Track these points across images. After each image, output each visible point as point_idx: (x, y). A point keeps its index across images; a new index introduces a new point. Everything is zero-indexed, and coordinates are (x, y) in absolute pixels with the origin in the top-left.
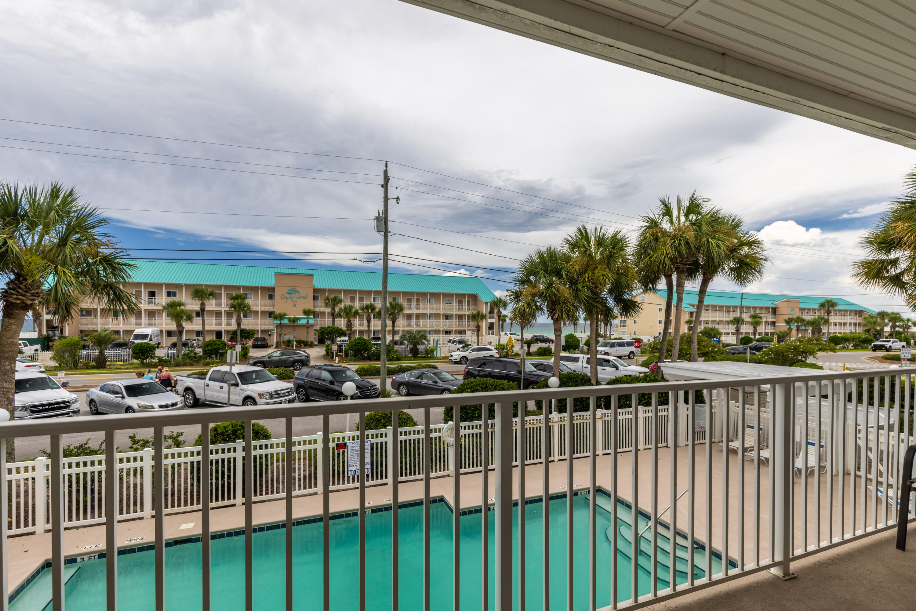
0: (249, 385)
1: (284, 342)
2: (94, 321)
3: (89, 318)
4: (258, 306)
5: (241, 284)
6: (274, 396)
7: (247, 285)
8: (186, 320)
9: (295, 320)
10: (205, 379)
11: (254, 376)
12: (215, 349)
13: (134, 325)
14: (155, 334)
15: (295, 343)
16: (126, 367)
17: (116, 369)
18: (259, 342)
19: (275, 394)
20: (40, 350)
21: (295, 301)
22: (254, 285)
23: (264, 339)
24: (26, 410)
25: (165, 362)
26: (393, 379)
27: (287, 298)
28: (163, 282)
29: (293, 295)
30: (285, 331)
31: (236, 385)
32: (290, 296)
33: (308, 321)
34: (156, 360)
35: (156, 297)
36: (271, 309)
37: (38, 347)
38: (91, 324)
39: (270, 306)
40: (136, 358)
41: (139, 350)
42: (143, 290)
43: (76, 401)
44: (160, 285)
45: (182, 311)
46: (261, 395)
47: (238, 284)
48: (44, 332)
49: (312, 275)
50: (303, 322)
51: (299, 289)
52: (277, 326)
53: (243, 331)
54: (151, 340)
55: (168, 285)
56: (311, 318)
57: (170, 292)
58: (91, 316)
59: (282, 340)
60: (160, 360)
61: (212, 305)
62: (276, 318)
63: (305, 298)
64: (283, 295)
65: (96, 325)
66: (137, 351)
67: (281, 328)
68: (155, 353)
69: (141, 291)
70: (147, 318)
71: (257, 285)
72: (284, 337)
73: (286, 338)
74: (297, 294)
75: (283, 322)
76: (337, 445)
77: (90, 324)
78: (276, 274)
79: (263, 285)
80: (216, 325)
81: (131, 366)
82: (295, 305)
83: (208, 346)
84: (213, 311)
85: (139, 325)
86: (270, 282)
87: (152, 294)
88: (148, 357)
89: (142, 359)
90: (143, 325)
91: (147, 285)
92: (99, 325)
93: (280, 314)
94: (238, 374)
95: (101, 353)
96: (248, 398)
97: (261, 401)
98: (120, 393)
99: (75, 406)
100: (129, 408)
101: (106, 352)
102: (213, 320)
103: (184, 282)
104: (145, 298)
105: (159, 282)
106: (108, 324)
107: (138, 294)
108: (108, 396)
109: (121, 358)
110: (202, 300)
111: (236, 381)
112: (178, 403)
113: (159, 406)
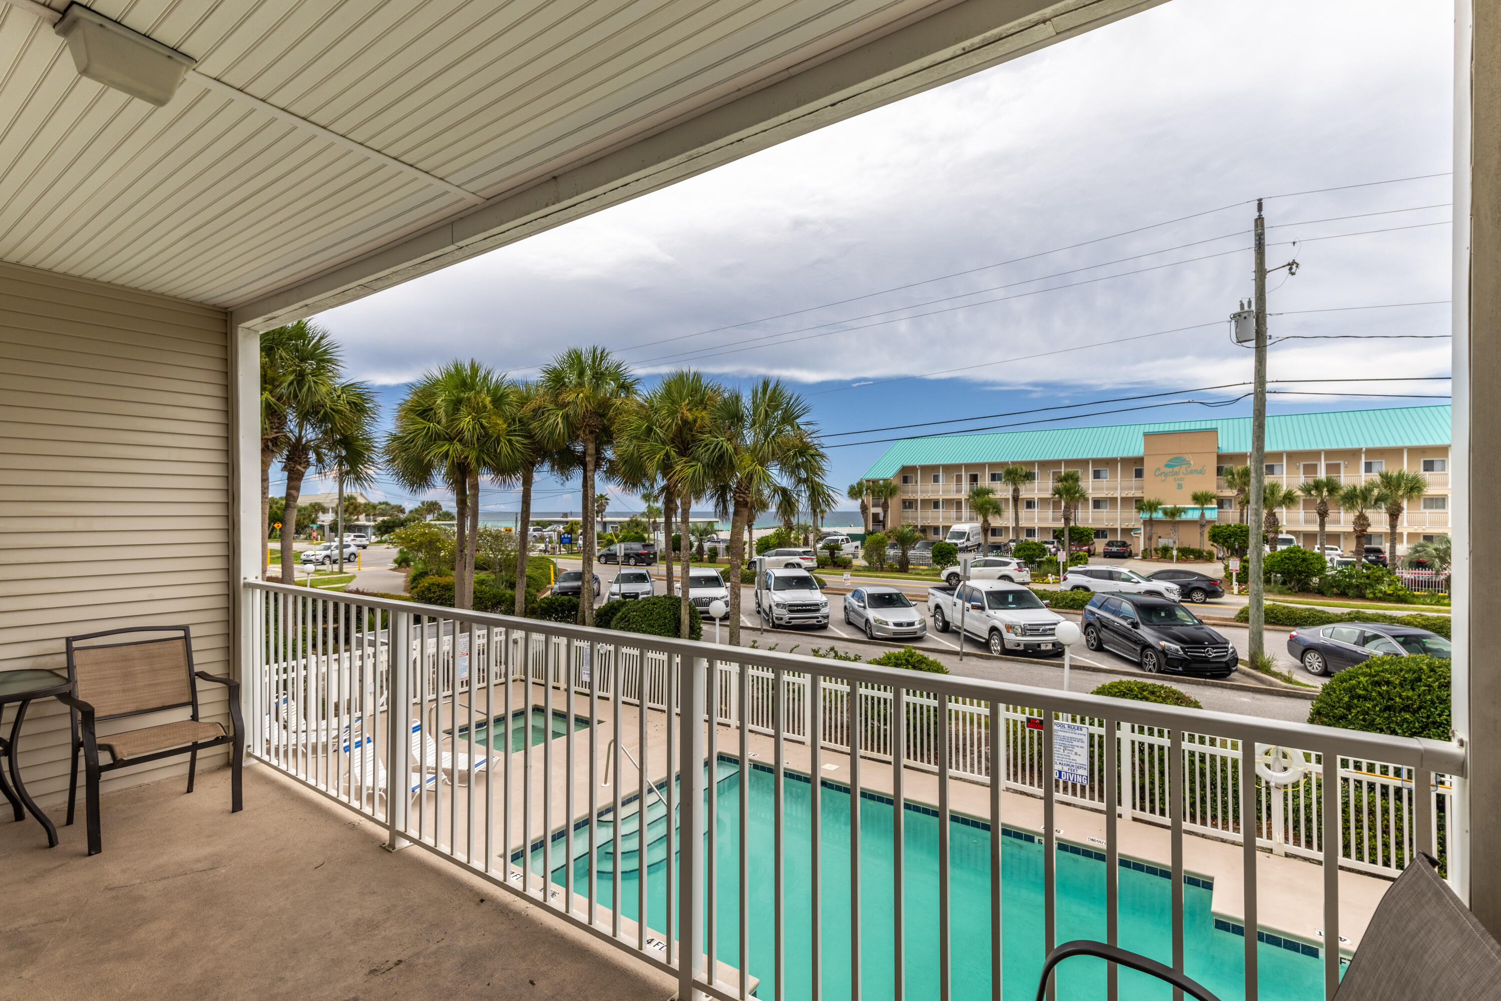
0: (997, 611)
1: (1156, 550)
2: (914, 514)
3: (910, 510)
4: (1116, 489)
5: (1089, 456)
6: (1029, 633)
7: (1099, 456)
8: (994, 514)
9: (1174, 513)
10: (953, 595)
11: (1010, 599)
12: (1029, 555)
13: (954, 519)
14: (972, 533)
15: (1175, 553)
16: (927, 572)
17: (917, 574)
18: (1114, 549)
19: (1031, 630)
20: (859, 547)
21: (1181, 479)
22: (1110, 456)
23: (1124, 544)
24: (786, 609)
26: (1291, 637)
27: (1166, 475)
28: (985, 461)
29: (1176, 469)
30: (1158, 530)
31: (982, 609)
32: (1171, 470)
33: (1203, 515)
35: (979, 483)
36: (1138, 494)
37: (858, 543)
38: (912, 519)
39: (1137, 488)
40: (936, 562)
41: (938, 552)
42: (963, 473)
43: (826, 604)
44: (981, 466)
45: (989, 502)
46: (1009, 627)
47: (1084, 457)
48: (871, 528)
49: (1215, 431)
50: (1194, 515)
51: (1188, 457)
52: (1145, 523)
53: (1071, 530)
54: (968, 540)
55: (992, 465)
56: (1213, 509)
57: (995, 474)
58: (912, 508)
59: (1153, 547)
61: (1046, 490)
62: (1142, 509)
63: (1201, 472)
64: (1158, 469)
65: (916, 519)
67: (1151, 525)
68: (956, 557)
69: (962, 475)
70: (968, 511)
71: (1115, 456)
72: (1157, 542)
73: (1162, 542)
74: (1184, 466)
75: (1155, 515)
76: (1029, 720)
78: (1146, 435)
79: (1125, 455)
81: (931, 572)
82: (1180, 487)
83: (1019, 550)
85: (959, 519)
86: (1136, 448)
87: (974, 478)
89: (942, 564)
90: (963, 520)
91: (968, 466)
92: (919, 520)
93: (1149, 502)
94: (988, 593)
95: (904, 554)
96: (993, 629)
97: (1009, 637)
98: (863, 601)
99: (824, 611)
100: (867, 621)
101: (911, 553)
102: (1050, 513)
103: (1011, 460)
104: (966, 485)
105: (981, 461)
106: (927, 518)
107: (959, 479)
108: (855, 603)
109: (926, 561)
110: (1015, 484)
111: (982, 602)
112: (916, 623)
113: (894, 623)
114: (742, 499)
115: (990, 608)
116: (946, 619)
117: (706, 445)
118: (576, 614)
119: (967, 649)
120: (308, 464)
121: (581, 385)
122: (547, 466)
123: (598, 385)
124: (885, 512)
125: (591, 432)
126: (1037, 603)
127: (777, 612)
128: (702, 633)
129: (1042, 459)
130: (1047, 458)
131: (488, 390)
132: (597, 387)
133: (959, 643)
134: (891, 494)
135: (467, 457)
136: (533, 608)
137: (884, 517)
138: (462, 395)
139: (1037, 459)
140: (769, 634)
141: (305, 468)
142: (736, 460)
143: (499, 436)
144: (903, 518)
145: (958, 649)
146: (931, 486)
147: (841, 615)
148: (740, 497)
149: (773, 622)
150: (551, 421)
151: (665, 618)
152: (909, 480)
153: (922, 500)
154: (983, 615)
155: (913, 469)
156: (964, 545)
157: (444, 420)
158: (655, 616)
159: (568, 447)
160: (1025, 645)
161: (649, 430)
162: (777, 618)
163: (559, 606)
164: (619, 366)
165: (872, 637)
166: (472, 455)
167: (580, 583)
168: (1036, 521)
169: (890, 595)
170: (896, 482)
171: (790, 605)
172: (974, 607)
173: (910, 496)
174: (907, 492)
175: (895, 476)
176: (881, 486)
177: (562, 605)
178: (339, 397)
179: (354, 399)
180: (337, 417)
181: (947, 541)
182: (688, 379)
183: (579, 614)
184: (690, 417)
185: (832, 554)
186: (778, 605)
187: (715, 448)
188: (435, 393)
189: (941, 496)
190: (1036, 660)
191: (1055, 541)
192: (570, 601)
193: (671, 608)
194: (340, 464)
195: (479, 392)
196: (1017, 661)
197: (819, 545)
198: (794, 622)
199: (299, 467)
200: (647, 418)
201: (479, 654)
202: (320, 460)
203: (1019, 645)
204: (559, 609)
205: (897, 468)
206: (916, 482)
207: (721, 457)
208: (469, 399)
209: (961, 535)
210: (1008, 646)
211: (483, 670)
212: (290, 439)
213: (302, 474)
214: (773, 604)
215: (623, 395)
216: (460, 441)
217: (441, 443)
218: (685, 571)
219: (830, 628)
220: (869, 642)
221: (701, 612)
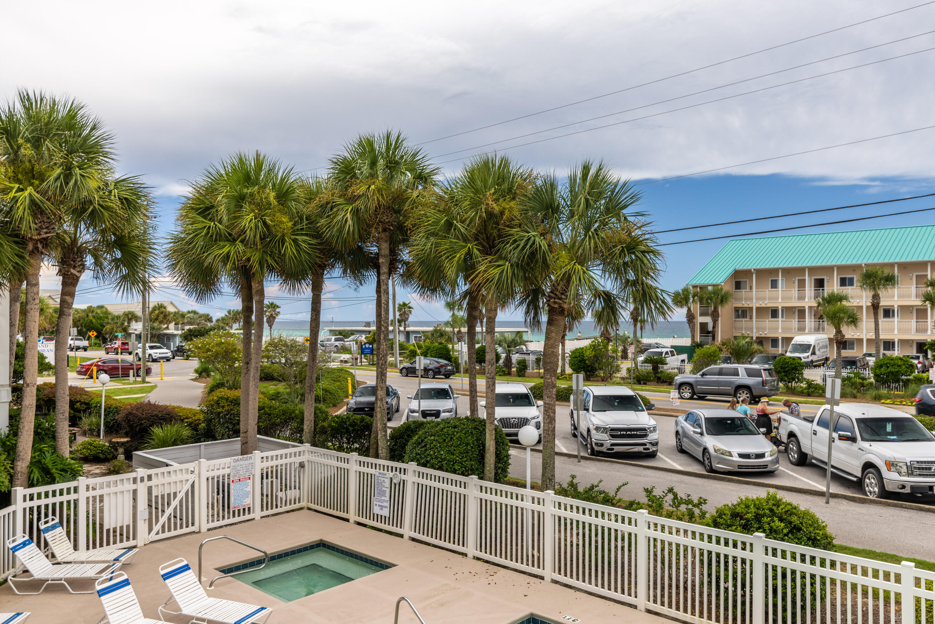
0: (872, 443)
2: (749, 324)
3: (744, 320)
6: (917, 471)
8: (848, 323)
10: (812, 421)
11: (889, 428)
12: (892, 373)
13: (796, 330)
14: (821, 345)
19: (919, 469)
20: (686, 361)
24: (606, 433)
25: (816, 389)
28: (833, 263)
31: (853, 439)
34: (804, 385)
35: (825, 288)
37: (684, 356)
38: (746, 329)
40: (779, 379)
41: (781, 368)
42: (807, 278)
43: (655, 428)
44: (829, 269)
45: (844, 310)
46: (891, 465)
48: (698, 339)
54: (814, 353)
55: (841, 268)
57: (845, 278)
58: (746, 317)
60: (810, 384)
61: (910, 296)
65: (751, 329)
66: (779, 369)
68: (802, 374)
69: (805, 280)
70: (813, 320)
80: (917, 331)
83: (881, 366)
84: (912, 306)
85: (801, 330)
87: (820, 284)
88: (794, 379)
89: (785, 381)
90: (807, 331)
91: (813, 270)
92: (755, 330)
94: (859, 421)
96: (868, 466)
97: (890, 476)
98: (700, 426)
99: (653, 437)
100: (705, 450)
102: (913, 323)
103: (865, 261)
104: (809, 290)
105: (829, 264)
106: (764, 329)
107: (802, 284)
108: (689, 428)
110: (874, 289)
111: (853, 432)
112: (766, 454)
113: (739, 454)
114: (556, 306)
115: (863, 439)
116: (804, 450)
117: (515, 241)
118: (370, 435)
119: (835, 489)
120: (83, 268)
121: (373, 176)
122: (337, 271)
123: (392, 177)
124: (715, 321)
125: (384, 230)
126: (924, 434)
127: (596, 436)
128: (510, 461)
129: (903, 260)
130: (909, 260)
131: (274, 185)
132: (389, 179)
133: (825, 483)
134: (722, 301)
135: (248, 260)
136: (323, 428)
137: (714, 327)
138: (245, 191)
139: (897, 260)
140: (588, 462)
141: (80, 272)
142: (550, 258)
143: (283, 236)
144: (735, 328)
145: (824, 489)
146: (768, 292)
147: (673, 441)
148: (555, 303)
149: (592, 449)
150: (340, 217)
151: (467, 444)
152: (742, 285)
153: (757, 308)
154: (854, 447)
155: (747, 273)
156: (809, 360)
157: (225, 218)
158: (456, 442)
159: (360, 248)
160: (912, 487)
161: (449, 225)
162: (597, 444)
163: (350, 425)
164: (415, 155)
165: (712, 470)
166: (255, 257)
167: (373, 399)
168: (896, 332)
169: (732, 419)
170: (728, 288)
171: (612, 430)
172: (841, 438)
173: (744, 304)
174: (741, 299)
175: (726, 282)
176: (710, 293)
177: (353, 424)
178: (110, 192)
179: (125, 194)
180: (106, 214)
181: (788, 354)
182: (494, 165)
183: (373, 436)
184: (496, 208)
185: (655, 368)
186: (597, 429)
187: (526, 245)
188: (217, 189)
189: (780, 304)
190: (927, 506)
191: (921, 355)
192: (362, 420)
193: (474, 432)
194: (117, 267)
195: (264, 187)
196: (901, 507)
197: (641, 358)
198: (617, 449)
199: (72, 271)
200: (446, 211)
201: (262, 478)
202: (98, 263)
203: (904, 487)
204: (351, 429)
205: (729, 271)
206: (751, 288)
207: (533, 255)
208: (252, 195)
209: (805, 348)
210: (889, 487)
211: (267, 496)
213: (77, 279)
214: (592, 428)
215: (420, 187)
216: (242, 241)
217: (222, 243)
218: (491, 386)
219: (659, 456)
220: (708, 475)
221: (508, 435)
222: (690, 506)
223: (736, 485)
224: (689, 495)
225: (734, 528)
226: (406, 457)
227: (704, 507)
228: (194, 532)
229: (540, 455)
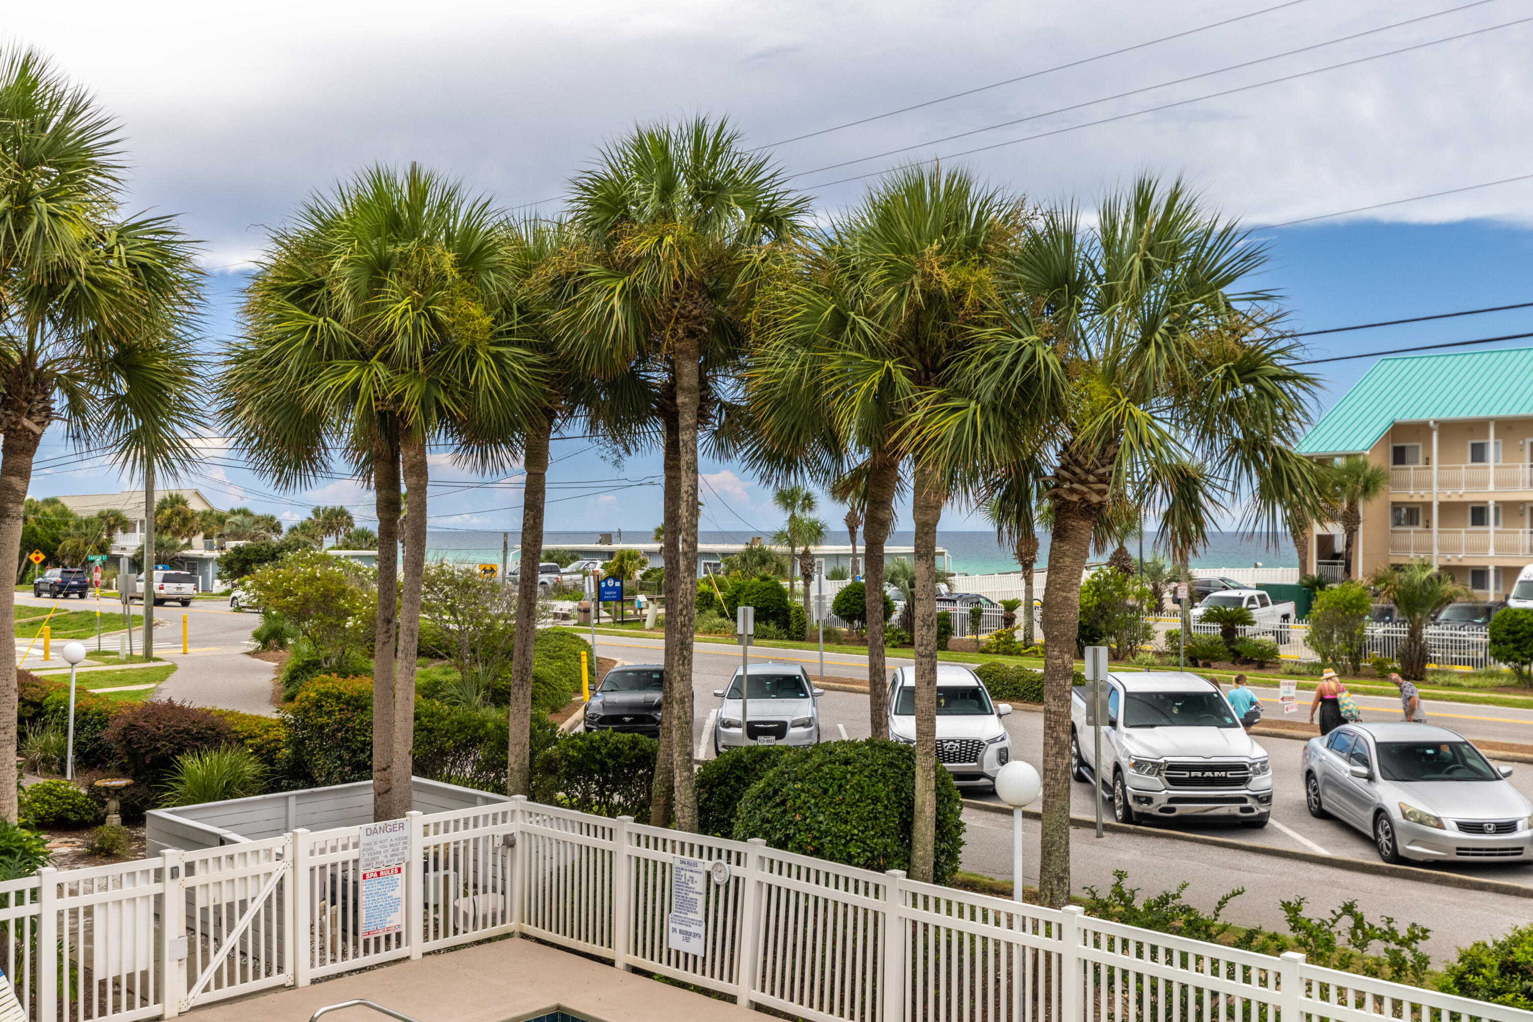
2: (1422, 539)
3: (1412, 529)
13: (1527, 552)
16: (1473, 681)
17: (1449, 685)
20: (1293, 616)
24: (1159, 774)
37: (1289, 607)
38: (1417, 548)
40: (1498, 656)
41: (1508, 632)
43: (1264, 769)
48: (1314, 570)
58: (1417, 524)
65: (1429, 549)
66: (1503, 635)
77: (1415, 548)
81: (1489, 682)
89: (1516, 661)
92: (1436, 552)
95: (1415, 634)
98: (1366, 762)
99: (1260, 783)
100: (1380, 813)
101: (1430, 632)
106: (1457, 548)
108: (1342, 767)
109: (1471, 654)
112: (1520, 824)
113: (1458, 824)
114: (1075, 498)
117: (989, 357)
118: (650, 779)
120: (48, 415)
121: (666, 215)
122: (578, 425)
123: (708, 218)
124: (1351, 532)
125: (691, 334)
127: (1135, 781)
128: (963, 837)
131: (449, 237)
132: (703, 222)
134: (1366, 489)
135: (399, 398)
136: (549, 760)
137: (1348, 545)
138: (390, 249)
140: (1118, 837)
141: (41, 424)
142: (1069, 392)
143: (472, 349)
144: (1394, 547)
146: (1465, 469)
147: (1298, 792)
148: (1072, 491)
149: (1127, 808)
150: (596, 306)
151: (876, 800)
152: (1408, 455)
153: (1442, 505)
155: (1420, 430)
157: (348, 310)
158: (850, 795)
159: (633, 375)
161: (840, 321)
162: (1137, 798)
163: (610, 755)
164: (756, 170)
165: (1397, 858)
166: (413, 392)
167: (656, 696)
169: (1436, 747)
170: (1379, 461)
171: (1172, 767)
173: (1413, 495)
174: (1406, 485)
175: (1374, 448)
176: (1341, 472)
177: (615, 753)
178: (110, 251)
179: (141, 256)
180: (102, 297)
181: (1513, 603)
182: (935, 189)
183: (658, 779)
184: (947, 281)
185: (1229, 633)
186: (1138, 765)
187: (1014, 363)
188: (329, 247)
189: (1491, 495)
192: (634, 744)
193: (889, 773)
194: (119, 414)
195: (429, 242)
197: (1198, 611)
198: (1182, 809)
199: (26, 422)
200: (832, 291)
201: (426, 870)
202: (76, 407)
204: (610, 763)
205: (1381, 426)
206: (1428, 461)
207: (1030, 384)
208: (405, 258)
211: (436, 906)
212: (11, 360)
213: (35, 440)
214: (1125, 762)
215: (766, 241)
216: (385, 359)
217: (341, 364)
218: (927, 673)
219: (1272, 826)
220: (1390, 869)
221: (959, 776)
222: (1392, 946)
223: (1456, 891)
224: (1390, 920)
225: (1510, 997)
226: (738, 827)
227: (1422, 947)
228: (283, 986)
229: (1038, 825)
